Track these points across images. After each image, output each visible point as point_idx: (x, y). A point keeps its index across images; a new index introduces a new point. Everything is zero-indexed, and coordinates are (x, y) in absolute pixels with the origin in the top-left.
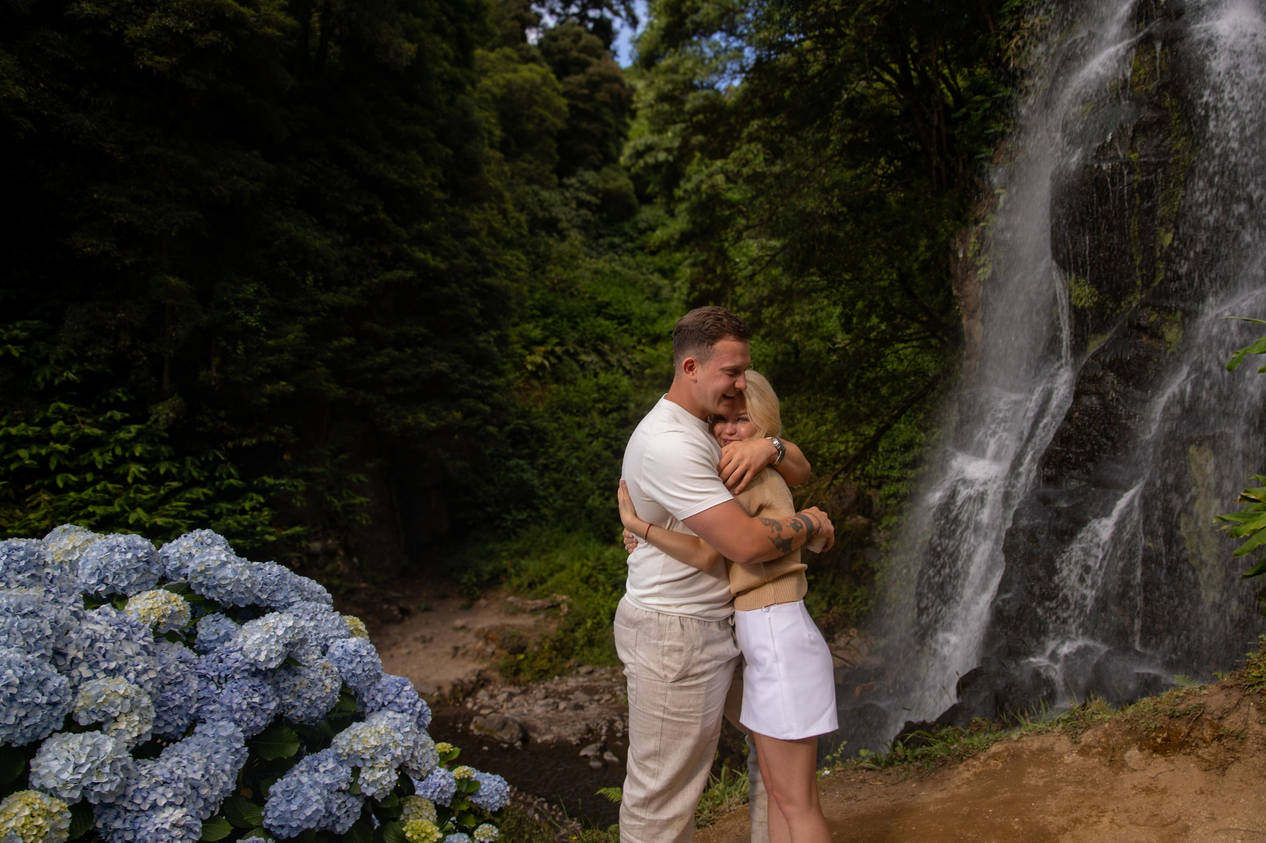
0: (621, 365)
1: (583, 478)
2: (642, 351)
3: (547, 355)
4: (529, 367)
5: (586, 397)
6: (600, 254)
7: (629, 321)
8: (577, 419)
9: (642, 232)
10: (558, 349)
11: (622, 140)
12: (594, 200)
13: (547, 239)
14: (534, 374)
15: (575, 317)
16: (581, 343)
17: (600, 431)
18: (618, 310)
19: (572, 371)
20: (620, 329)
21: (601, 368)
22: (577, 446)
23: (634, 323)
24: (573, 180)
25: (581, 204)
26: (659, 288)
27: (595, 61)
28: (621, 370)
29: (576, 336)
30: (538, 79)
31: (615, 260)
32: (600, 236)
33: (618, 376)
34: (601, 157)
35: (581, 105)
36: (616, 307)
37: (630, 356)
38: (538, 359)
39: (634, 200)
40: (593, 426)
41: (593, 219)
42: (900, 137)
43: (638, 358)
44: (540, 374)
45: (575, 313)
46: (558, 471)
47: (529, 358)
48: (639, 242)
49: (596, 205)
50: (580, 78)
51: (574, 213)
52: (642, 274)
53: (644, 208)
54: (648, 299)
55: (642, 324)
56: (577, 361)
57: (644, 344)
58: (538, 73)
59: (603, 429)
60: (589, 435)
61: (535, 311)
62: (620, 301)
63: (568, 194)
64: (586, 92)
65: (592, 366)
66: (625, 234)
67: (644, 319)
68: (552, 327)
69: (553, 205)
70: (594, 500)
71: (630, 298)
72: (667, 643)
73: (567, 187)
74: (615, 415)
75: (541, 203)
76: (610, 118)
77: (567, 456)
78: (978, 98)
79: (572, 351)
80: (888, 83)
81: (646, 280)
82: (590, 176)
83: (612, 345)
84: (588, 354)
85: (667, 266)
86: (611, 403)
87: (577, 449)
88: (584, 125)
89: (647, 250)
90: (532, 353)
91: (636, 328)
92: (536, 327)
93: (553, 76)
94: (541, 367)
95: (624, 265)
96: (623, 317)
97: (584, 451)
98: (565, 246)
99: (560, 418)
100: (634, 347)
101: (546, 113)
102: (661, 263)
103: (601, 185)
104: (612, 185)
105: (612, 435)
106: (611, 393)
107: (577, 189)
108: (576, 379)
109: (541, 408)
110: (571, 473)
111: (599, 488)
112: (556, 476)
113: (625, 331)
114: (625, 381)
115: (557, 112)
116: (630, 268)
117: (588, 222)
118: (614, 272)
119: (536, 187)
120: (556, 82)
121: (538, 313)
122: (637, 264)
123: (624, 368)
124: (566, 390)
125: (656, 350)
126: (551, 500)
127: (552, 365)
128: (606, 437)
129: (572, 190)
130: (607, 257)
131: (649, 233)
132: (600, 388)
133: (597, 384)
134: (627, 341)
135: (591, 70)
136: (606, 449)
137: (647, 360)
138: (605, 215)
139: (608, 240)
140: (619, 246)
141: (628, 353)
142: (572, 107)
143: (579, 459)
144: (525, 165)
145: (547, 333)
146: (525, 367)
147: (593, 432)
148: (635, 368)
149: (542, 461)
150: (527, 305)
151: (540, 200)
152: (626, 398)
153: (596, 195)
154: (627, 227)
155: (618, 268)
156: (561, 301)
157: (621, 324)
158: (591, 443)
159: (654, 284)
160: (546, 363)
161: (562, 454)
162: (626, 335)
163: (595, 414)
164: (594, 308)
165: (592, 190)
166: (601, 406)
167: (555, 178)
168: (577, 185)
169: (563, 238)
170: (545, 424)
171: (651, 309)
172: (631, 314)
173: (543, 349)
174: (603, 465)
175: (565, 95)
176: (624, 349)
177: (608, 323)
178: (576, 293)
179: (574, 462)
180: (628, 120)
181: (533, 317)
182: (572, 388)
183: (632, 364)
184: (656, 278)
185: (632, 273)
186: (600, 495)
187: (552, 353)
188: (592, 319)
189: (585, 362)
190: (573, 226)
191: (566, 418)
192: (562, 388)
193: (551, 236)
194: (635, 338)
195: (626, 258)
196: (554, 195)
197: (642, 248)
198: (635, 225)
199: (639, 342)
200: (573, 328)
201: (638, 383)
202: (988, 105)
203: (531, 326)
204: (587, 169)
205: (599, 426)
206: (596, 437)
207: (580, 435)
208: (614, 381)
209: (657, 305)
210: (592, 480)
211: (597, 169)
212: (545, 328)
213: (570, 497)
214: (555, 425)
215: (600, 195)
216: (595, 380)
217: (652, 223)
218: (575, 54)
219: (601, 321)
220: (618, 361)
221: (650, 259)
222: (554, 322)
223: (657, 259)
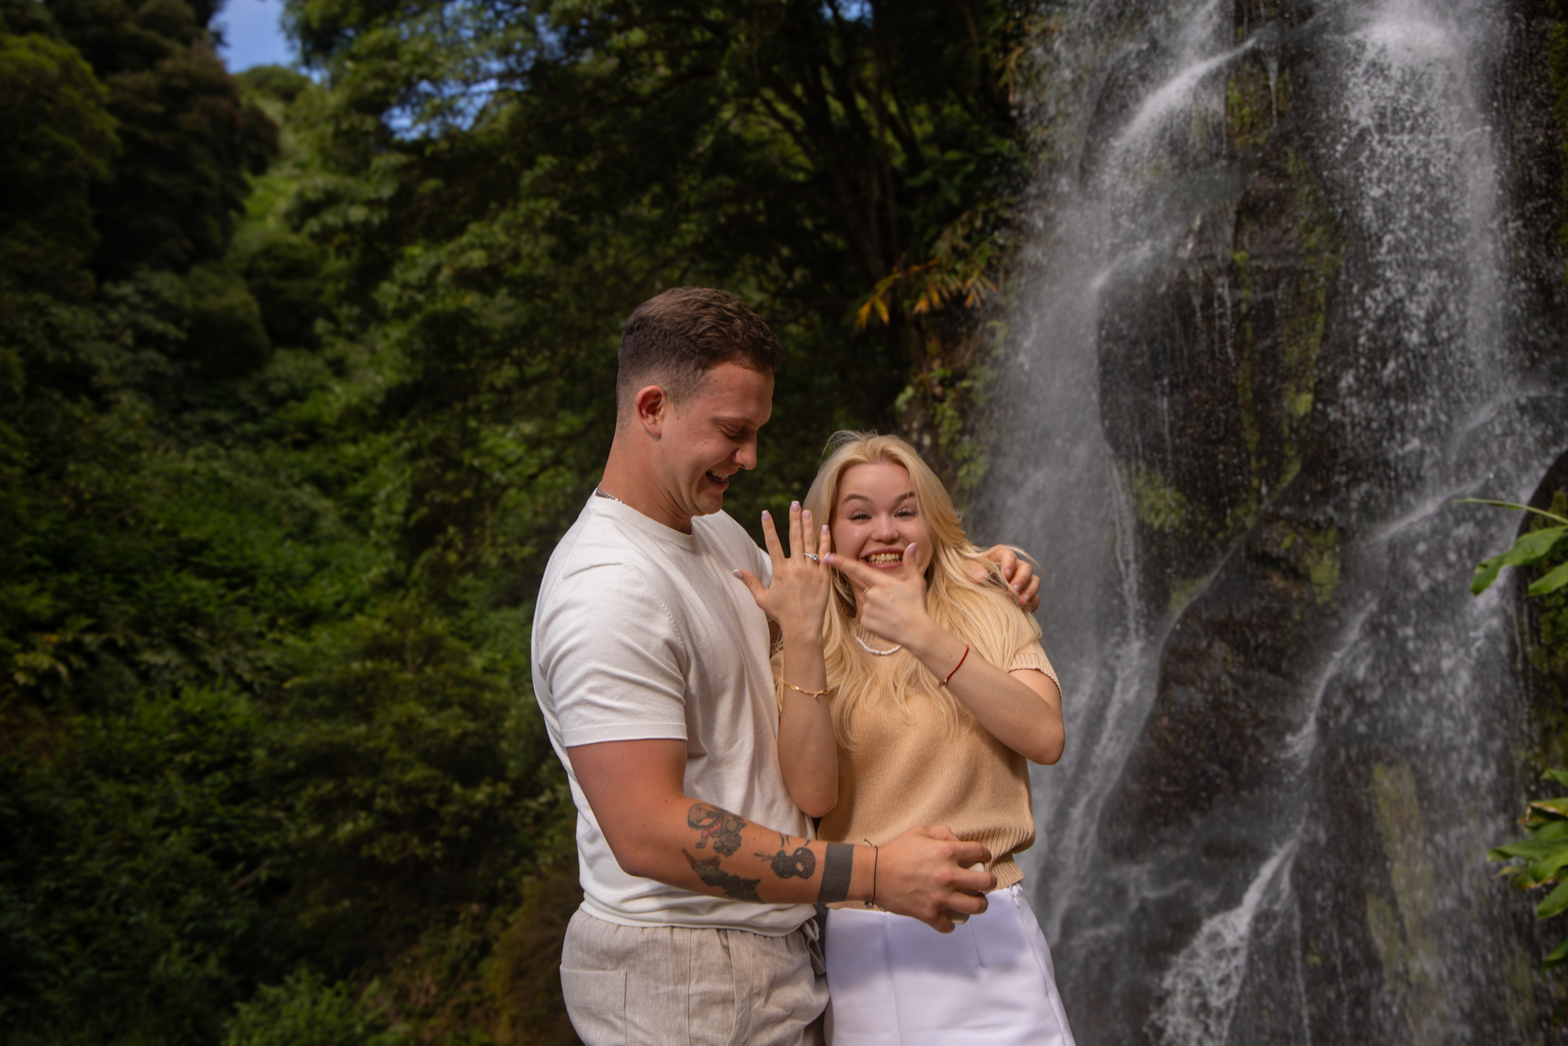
0: (231, 672)
1: (144, 915)
2: (278, 643)
3: (61, 653)
4: (21, 678)
5: (154, 741)
6: (184, 445)
7: (250, 581)
8: (134, 789)
9: (277, 402)
10: (90, 640)
11: (233, 214)
12: (172, 331)
13: (67, 405)
14: (32, 694)
15: (130, 571)
16: (143, 626)
17: (185, 812)
18: (227, 558)
19: (120, 686)
20: (231, 597)
21: (187, 678)
22: (132, 847)
23: (260, 586)
24: (126, 289)
25: (144, 339)
26: (315, 515)
27: (178, 48)
28: (232, 684)
29: (133, 611)
30: (52, 67)
31: (216, 457)
32: (186, 406)
33: (226, 694)
34: (188, 244)
35: (146, 135)
36: (222, 551)
37: (251, 654)
38: (44, 661)
39: (262, 338)
40: (168, 802)
41: (170, 371)
42: (808, 223)
43: (270, 657)
44: (47, 692)
45: (131, 564)
46: (82, 903)
47: (21, 659)
48: (270, 423)
49: (177, 342)
50: (146, 78)
51: (128, 356)
52: (278, 485)
53: (281, 354)
54: (290, 536)
55: (280, 587)
56: (133, 665)
57: (282, 629)
58: (51, 56)
59: (190, 807)
60: (159, 822)
61: (37, 558)
62: (231, 540)
63: (114, 317)
64: (158, 108)
65: (167, 675)
66: (240, 404)
67: (284, 577)
68: (78, 592)
69: (81, 337)
70: (168, 963)
71: (252, 534)
72: (695, 988)
73: (115, 302)
74: (219, 776)
75: (52, 331)
76: (208, 168)
77: (109, 869)
78: (952, 155)
79: (122, 642)
80: (788, 124)
81: (285, 500)
82: (165, 283)
83: (212, 630)
84: (158, 649)
85: (330, 472)
86: (210, 752)
87: (130, 853)
88: (153, 176)
89: (287, 439)
90: (28, 648)
91: (264, 594)
92: (38, 592)
93: (87, 67)
94: (50, 677)
95: (239, 467)
96: (236, 572)
97: (147, 856)
98: (107, 422)
99: (91, 787)
100: (261, 635)
101: (69, 142)
102: (318, 466)
103: (188, 302)
104: (212, 303)
105: (212, 820)
106: (210, 731)
107: (134, 308)
108: (131, 702)
109: (47, 765)
110: (118, 906)
111: (180, 935)
112: (80, 915)
113: (241, 601)
114: (242, 706)
115: (95, 142)
116: (250, 474)
117: (161, 376)
118: (217, 482)
119: (41, 298)
120: (94, 80)
121: (45, 562)
122: (267, 465)
123: (239, 679)
124: (106, 727)
125: (309, 640)
126: (65, 971)
127: (75, 673)
128: (198, 824)
129: (124, 309)
130: (201, 450)
131: (292, 404)
132: (185, 720)
133: (179, 712)
134: (245, 620)
135: (168, 65)
136: (197, 850)
137: (288, 660)
138: (196, 365)
139: (202, 415)
140: (227, 428)
141: (247, 647)
142: (128, 137)
143: (134, 873)
144: (20, 247)
145: (63, 605)
146: (10, 677)
147: (167, 815)
148: (264, 678)
149: (47, 883)
150: (19, 544)
151: (49, 325)
152: (245, 740)
153: (177, 323)
154: (244, 391)
155: (225, 473)
156: (96, 536)
157: (233, 587)
158: (165, 837)
159: (304, 507)
160: (62, 669)
161: (96, 866)
162: (243, 611)
163: (173, 777)
164: (173, 552)
165: (168, 311)
166: (187, 758)
167: (88, 278)
168: (136, 299)
169: (103, 406)
170: (55, 801)
171: (300, 557)
172: (253, 567)
173: (54, 638)
174: (190, 885)
175: (113, 109)
176: (240, 638)
177: (204, 584)
178: (131, 522)
179: (125, 880)
180: (247, 176)
181: (33, 569)
182: (121, 721)
183: (256, 670)
184: (307, 495)
185: (256, 483)
186: (183, 952)
187: (77, 647)
188: (168, 575)
189: (150, 666)
190: (126, 385)
191: (108, 788)
192: (98, 723)
193: (76, 400)
194: (263, 617)
195: (242, 454)
196: (82, 316)
197: (276, 436)
198: (262, 389)
199: (272, 624)
200: (124, 594)
201: (268, 710)
202: (971, 168)
203: (28, 589)
204: (156, 268)
205: (182, 802)
206: (176, 824)
207: (136, 824)
208: (220, 704)
209: (309, 549)
210: (167, 919)
211: (181, 269)
212: (61, 593)
213: (115, 959)
214: (80, 802)
215: (187, 323)
216: (173, 704)
217: (299, 384)
218: (131, 27)
219: (188, 579)
220: (226, 663)
221: (293, 456)
222: (82, 583)
223: (308, 457)
